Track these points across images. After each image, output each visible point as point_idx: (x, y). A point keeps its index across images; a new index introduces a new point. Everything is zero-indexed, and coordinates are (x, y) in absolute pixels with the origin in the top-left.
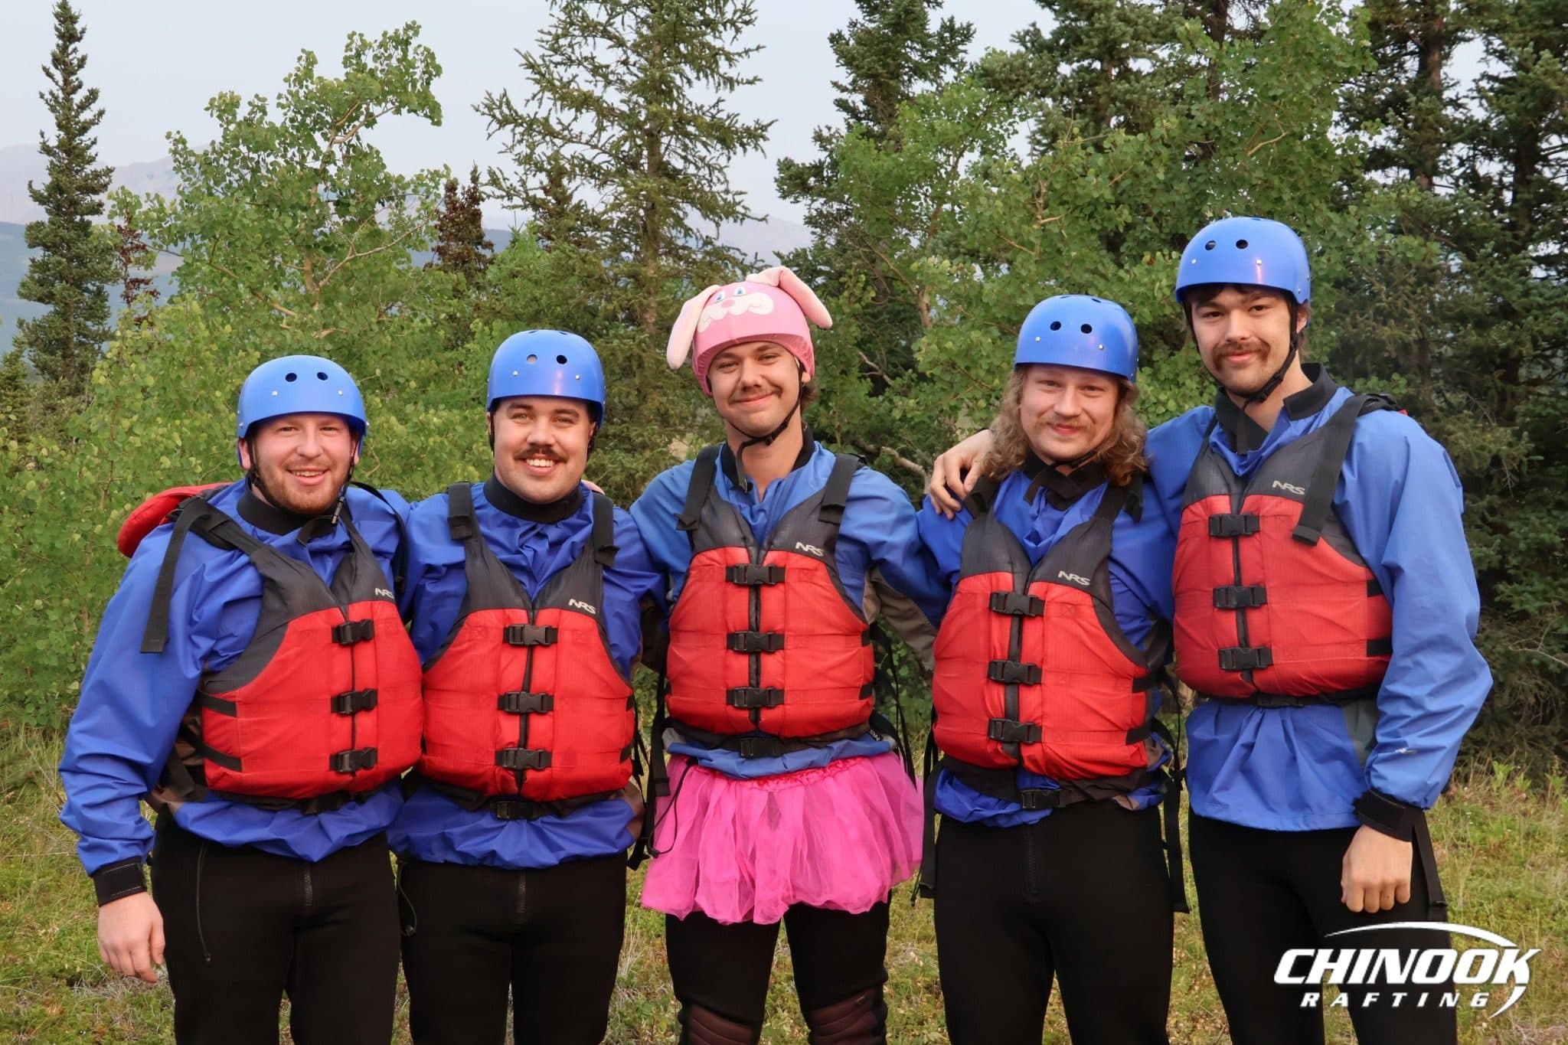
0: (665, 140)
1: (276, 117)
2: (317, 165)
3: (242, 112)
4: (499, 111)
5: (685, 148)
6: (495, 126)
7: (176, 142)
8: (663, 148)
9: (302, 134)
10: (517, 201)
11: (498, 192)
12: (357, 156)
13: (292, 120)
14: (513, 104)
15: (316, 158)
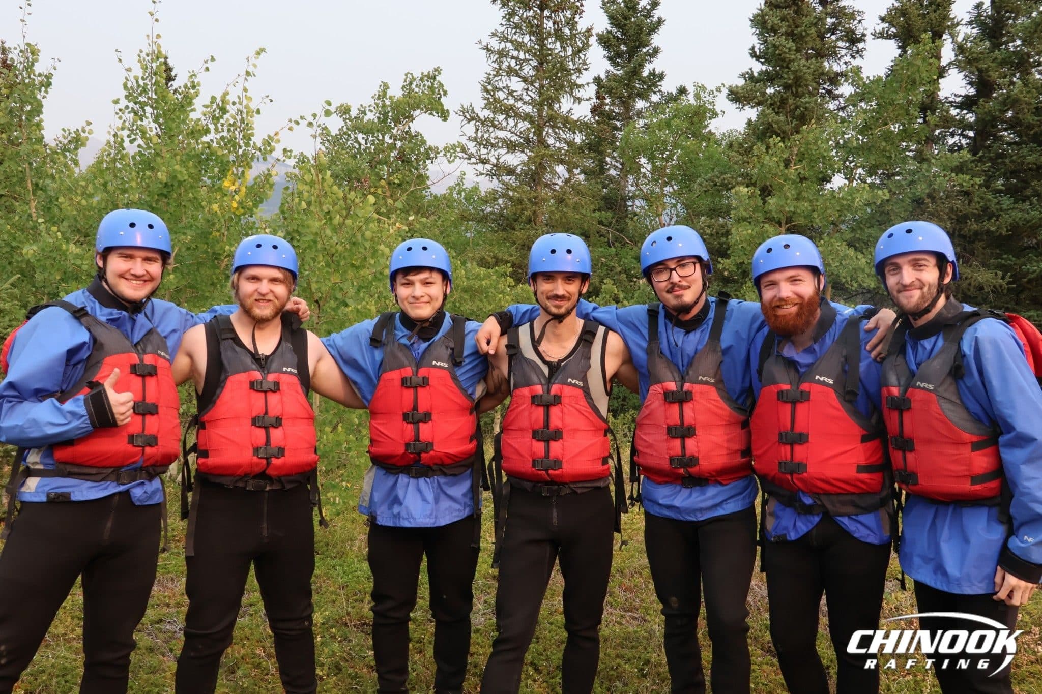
0: (546, 129)
1: (370, 116)
2: (391, 141)
3: (354, 113)
4: (469, 115)
5: (556, 133)
6: (465, 122)
7: (323, 129)
8: (544, 133)
9: (383, 125)
10: (473, 160)
11: (466, 156)
12: (408, 136)
13: (379, 118)
14: (476, 110)
15: (391, 138)
